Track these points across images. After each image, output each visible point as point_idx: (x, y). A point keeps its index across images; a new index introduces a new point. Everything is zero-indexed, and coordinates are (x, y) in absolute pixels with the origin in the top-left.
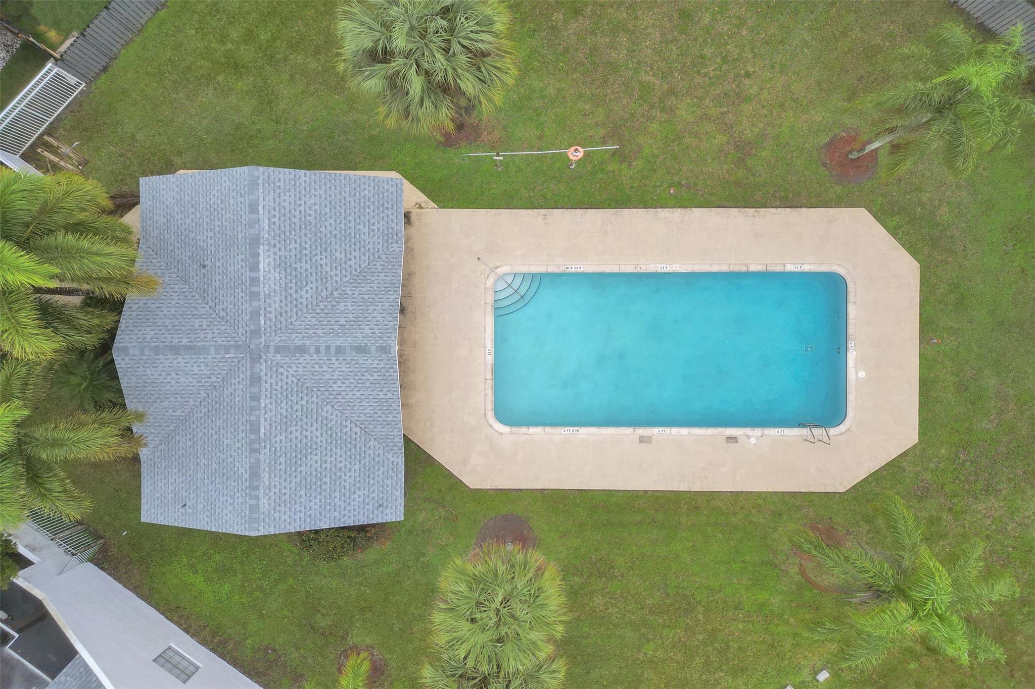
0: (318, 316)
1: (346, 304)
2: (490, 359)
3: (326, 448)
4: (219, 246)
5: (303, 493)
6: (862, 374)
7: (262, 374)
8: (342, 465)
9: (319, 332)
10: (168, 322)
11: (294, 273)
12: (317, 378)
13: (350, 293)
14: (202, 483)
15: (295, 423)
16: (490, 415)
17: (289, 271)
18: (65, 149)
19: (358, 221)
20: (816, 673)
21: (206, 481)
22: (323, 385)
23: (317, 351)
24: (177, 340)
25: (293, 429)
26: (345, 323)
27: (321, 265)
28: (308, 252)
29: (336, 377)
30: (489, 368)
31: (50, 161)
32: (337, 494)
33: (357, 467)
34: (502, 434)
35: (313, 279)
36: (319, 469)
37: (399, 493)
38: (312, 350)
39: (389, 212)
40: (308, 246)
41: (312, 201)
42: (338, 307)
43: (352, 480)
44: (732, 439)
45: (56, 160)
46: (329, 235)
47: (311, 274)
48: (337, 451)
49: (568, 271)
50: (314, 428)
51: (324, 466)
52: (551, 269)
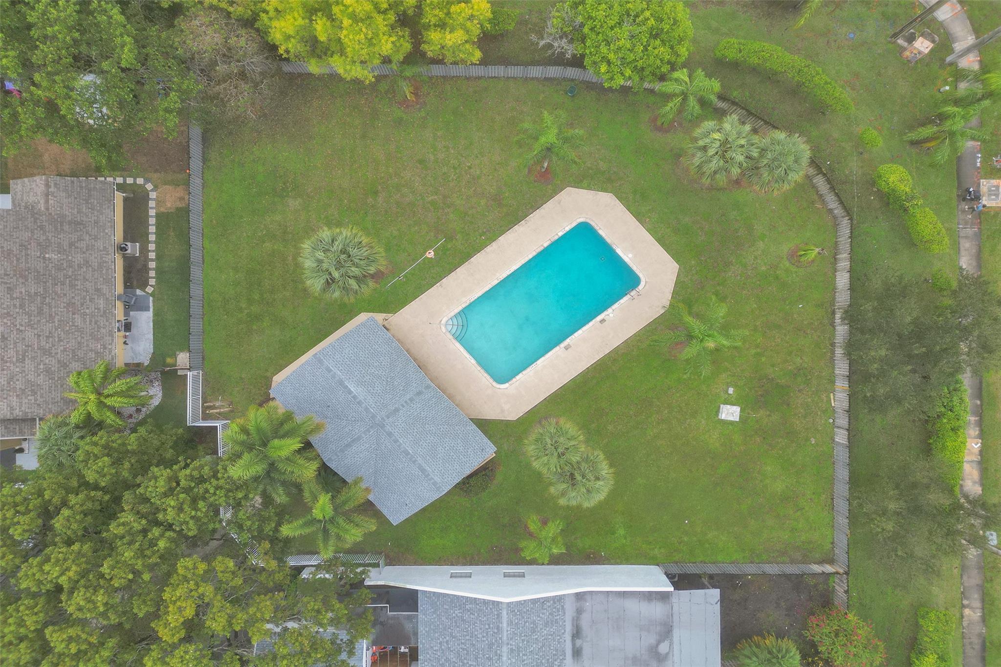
0: (390, 393)
1: (396, 380)
2: (473, 361)
3: (440, 442)
4: (328, 394)
5: (447, 465)
6: (630, 256)
7: (390, 430)
8: (453, 444)
9: (397, 398)
10: (335, 438)
11: (366, 383)
12: (412, 417)
13: (394, 375)
14: (405, 490)
15: (420, 440)
16: (495, 384)
17: (363, 384)
18: (217, 404)
19: (371, 345)
20: (727, 392)
21: (406, 488)
22: (417, 418)
23: (403, 406)
24: (346, 442)
25: (421, 443)
26: (403, 388)
27: (373, 373)
28: (364, 371)
29: (419, 412)
30: (476, 365)
31: (216, 413)
32: (461, 456)
33: (459, 441)
34: (507, 388)
35: (375, 380)
36: (446, 452)
37: (486, 440)
38: (401, 407)
40: (362, 369)
41: (348, 351)
42: (395, 384)
43: (462, 447)
44: (603, 321)
45: (218, 410)
46: (365, 359)
47: (373, 379)
48: (446, 440)
49: (472, 301)
50: (429, 437)
51: (446, 449)
52: (464, 306)
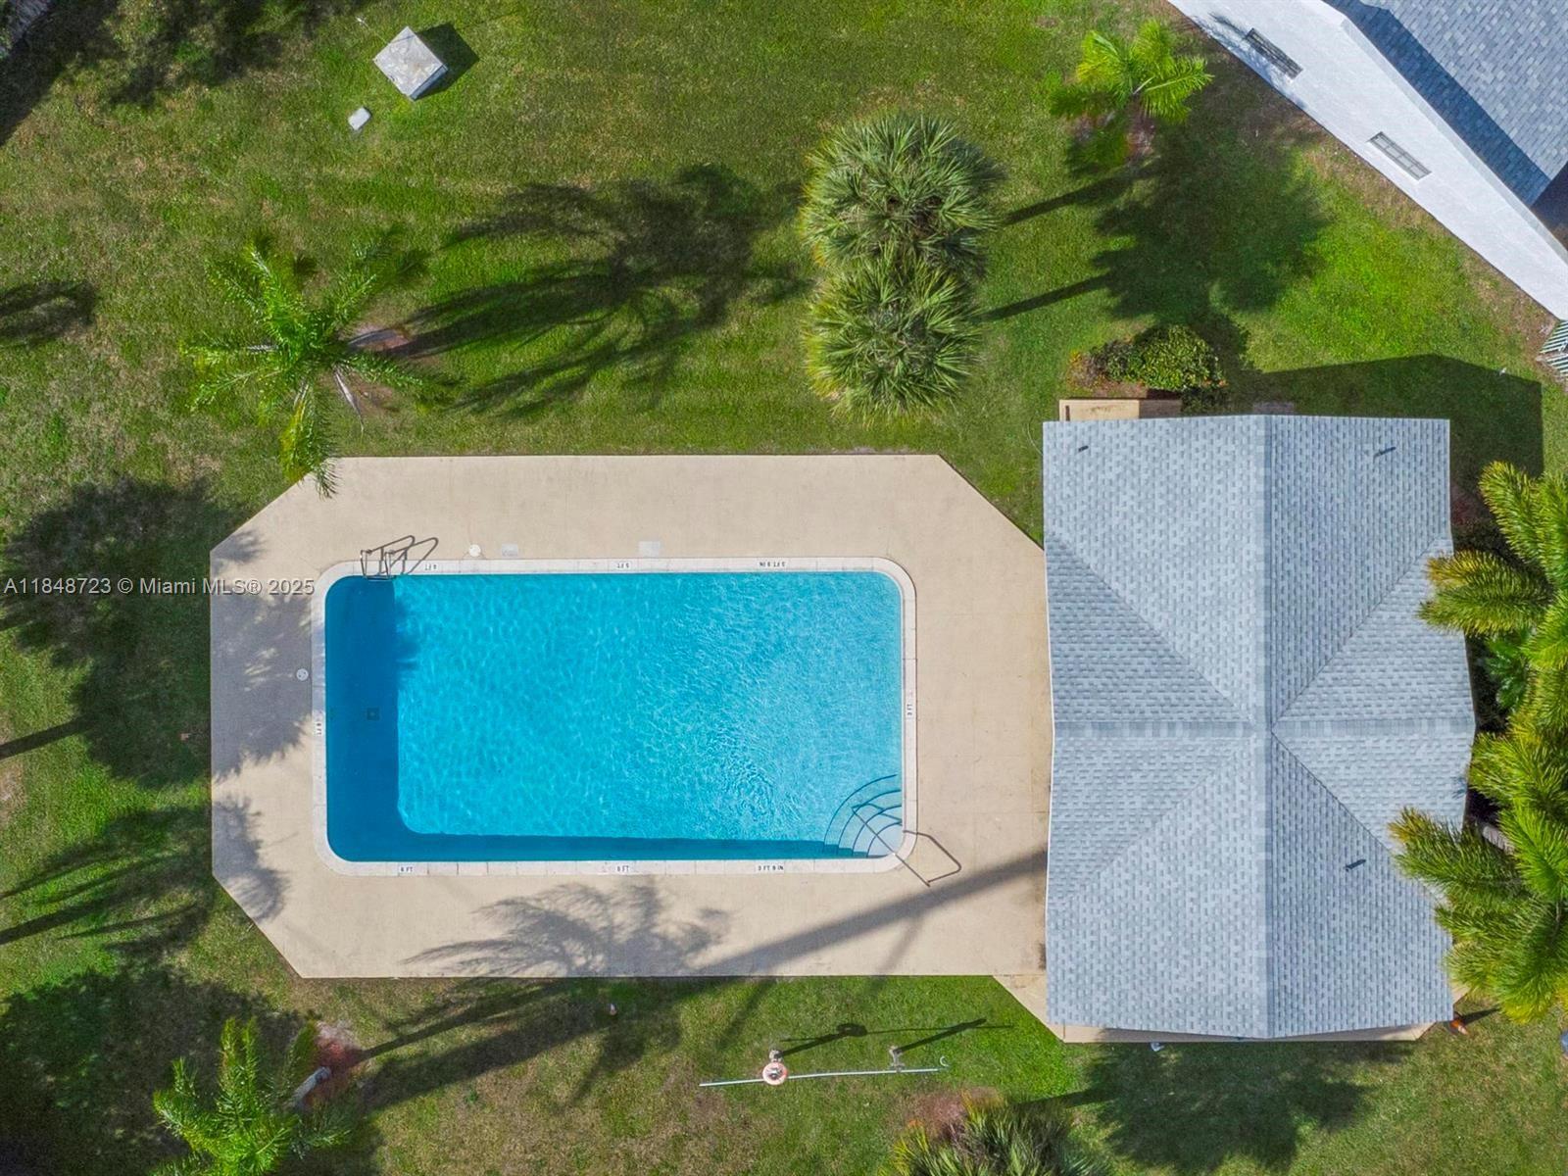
0: (1173, 786)
1: (1132, 806)
2: (908, 695)
3: (1161, 557)
4: (1321, 904)
5: (1195, 482)
6: (302, 674)
8: (1137, 526)
9: (1169, 759)
10: (1397, 774)
11: (1208, 858)
12: (1174, 680)
13: (1126, 824)
14: (1348, 495)
15: (1207, 603)
16: (907, 596)
17: (1216, 863)
19: (1115, 949)
20: (371, 122)
21: (1340, 501)
22: (1166, 666)
25: (1209, 593)
26: (1133, 774)
27: (1170, 872)
28: (1190, 895)
29: (1146, 681)
30: (910, 681)
32: (1144, 476)
33: (1115, 521)
34: (886, 558)
35: (1181, 847)
36: (1171, 520)
39: (1069, 965)
40: (1189, 905)
41: (1182, 980)
42: (1144, 800)
43: (1123, 498)
46: (1158, 923)
47: (1184, 857)
48: (1145, 551)
50: (1180, 591)
51: (1163, 526)
